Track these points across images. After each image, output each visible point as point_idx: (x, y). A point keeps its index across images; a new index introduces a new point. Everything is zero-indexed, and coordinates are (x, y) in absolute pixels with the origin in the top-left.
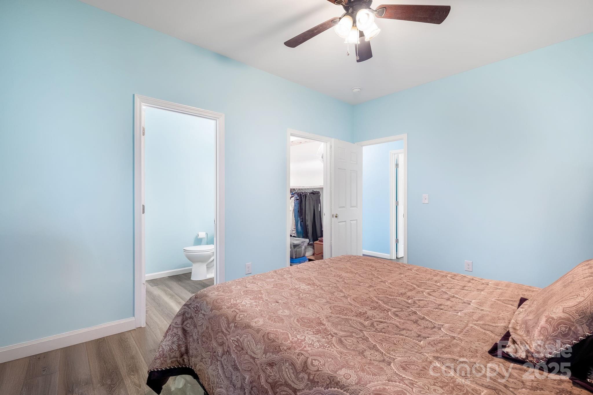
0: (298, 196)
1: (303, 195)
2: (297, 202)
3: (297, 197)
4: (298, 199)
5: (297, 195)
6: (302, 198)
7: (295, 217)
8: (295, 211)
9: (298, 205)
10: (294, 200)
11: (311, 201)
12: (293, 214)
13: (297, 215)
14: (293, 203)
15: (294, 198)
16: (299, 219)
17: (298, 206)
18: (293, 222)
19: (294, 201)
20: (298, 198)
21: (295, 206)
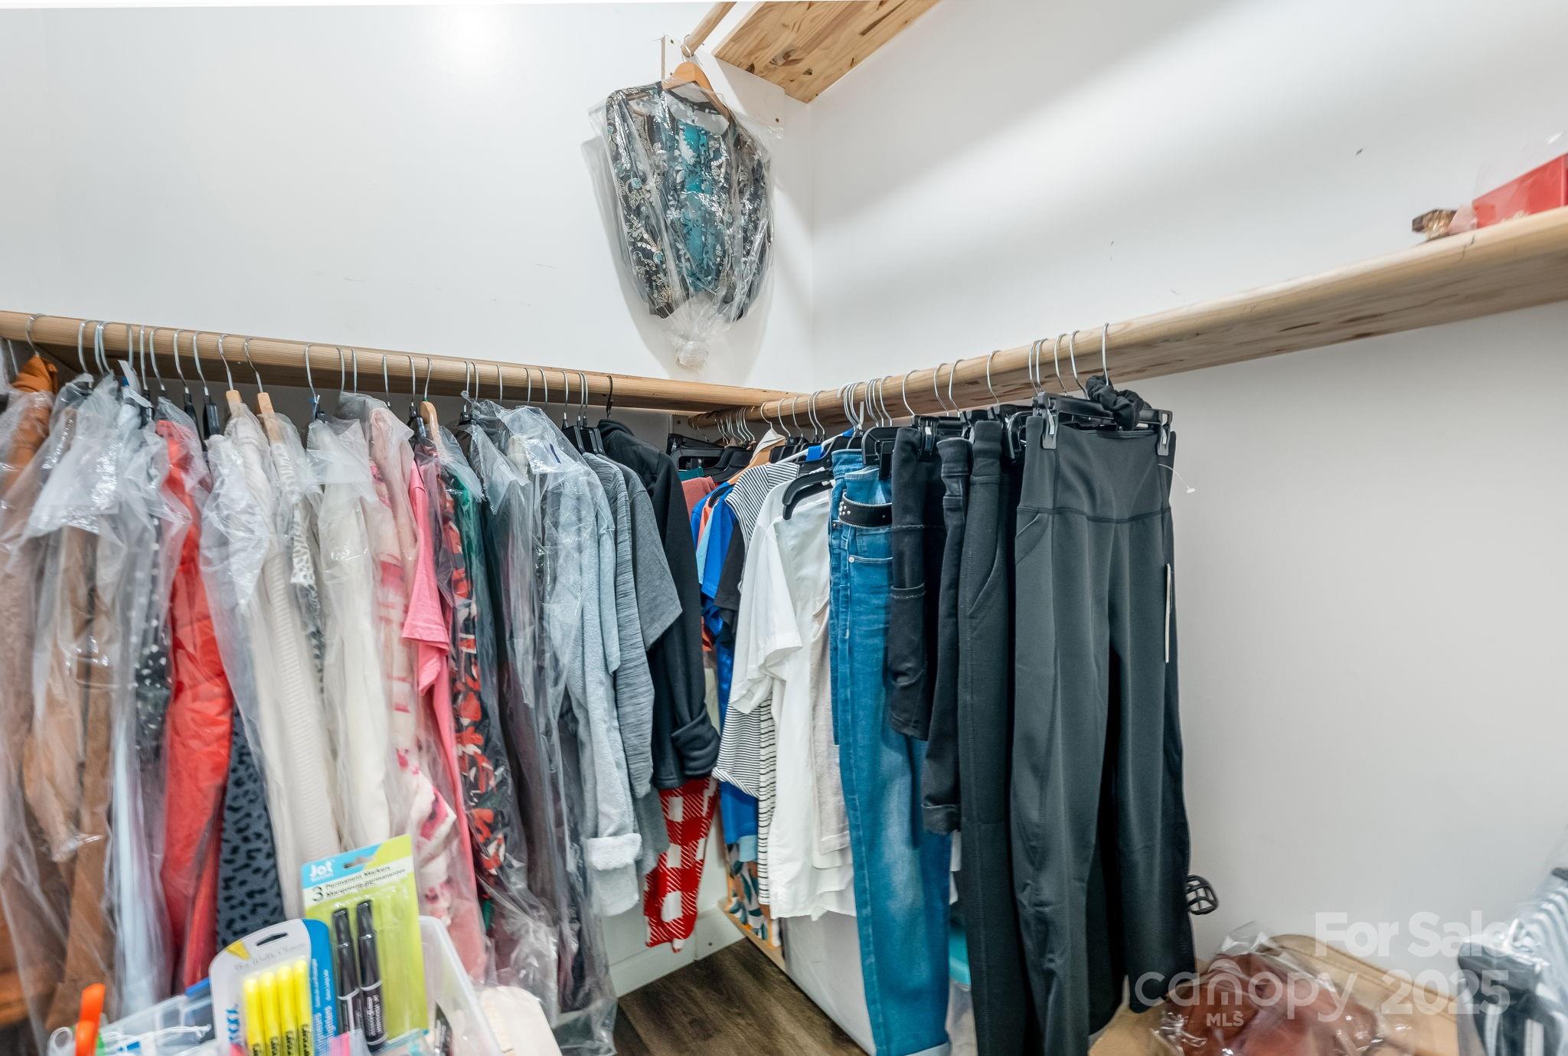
0: (885, 476)
1: (968, 455)
2: (872, 551)
3: (865, 487)
4: (878, 517)
5: (870, 462)
6: (955, 487)
7: (842, 733)
8: (844, 669)
9: (876, 590)
10: (833, 530)
11: (1085, 532)
12: (817, 685)
13: (864, 722)
14: (819, 558)
15: (825, 497)
16: (893, 759)
17: (879, 601)
18: (819, 779)
19: (823, 536)
20: (880, 500)
21: (842, 598)
